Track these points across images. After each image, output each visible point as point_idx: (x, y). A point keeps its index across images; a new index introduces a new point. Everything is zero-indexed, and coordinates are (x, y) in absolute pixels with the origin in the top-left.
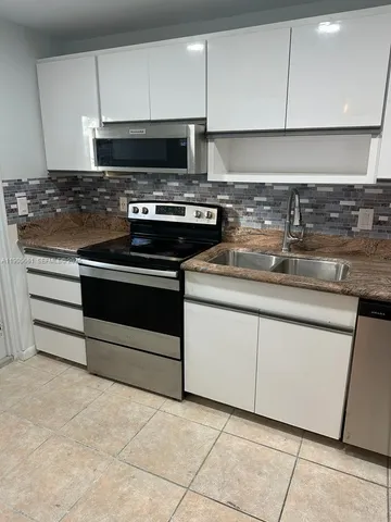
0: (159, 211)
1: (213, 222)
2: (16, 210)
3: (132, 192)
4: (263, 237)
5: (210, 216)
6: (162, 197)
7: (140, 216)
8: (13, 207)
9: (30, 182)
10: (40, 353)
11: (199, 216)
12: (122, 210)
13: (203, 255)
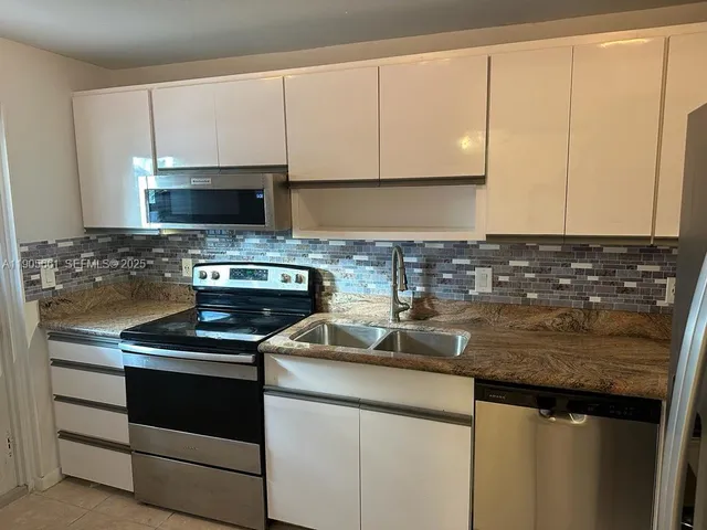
0: (234, 275)
1: (304, 287)
2: (39, 282)
3: (199, 252)
4: (366, 305)
5: (299, 280)
6: (238, 257)
7: (209, 282)
8: (34, 277)
9: (60, 245)
10: (68, 478)
11: (286, 280)
12: (185, 274)
13: (291, 331)
